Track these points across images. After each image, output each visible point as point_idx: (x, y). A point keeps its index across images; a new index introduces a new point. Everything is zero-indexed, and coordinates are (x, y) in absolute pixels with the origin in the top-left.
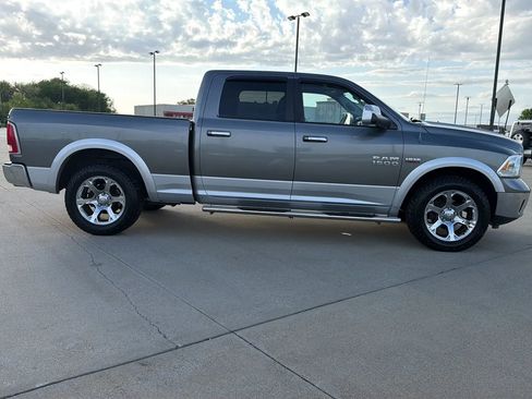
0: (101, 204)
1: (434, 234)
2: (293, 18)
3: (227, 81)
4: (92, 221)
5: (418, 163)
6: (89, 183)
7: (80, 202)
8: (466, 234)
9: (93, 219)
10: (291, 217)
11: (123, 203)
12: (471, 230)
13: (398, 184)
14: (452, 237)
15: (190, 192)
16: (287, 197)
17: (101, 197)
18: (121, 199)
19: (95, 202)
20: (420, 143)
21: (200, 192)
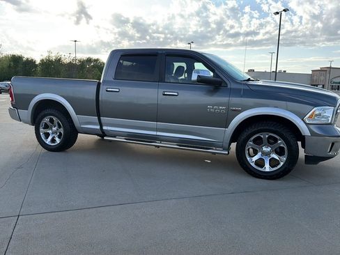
0: (53, 133)
1: (253, 165)
2: (277, 13)
3: (122, 56)
4: (47, 142)
5: (240, 112)
6: (47, 120)
7: (42, 131)
8: (279, 167)
9: (48, 141)
11: (62, 132)
12: (282, 164)
14: (267, 168)
15: (98, 127)
16: (154, 133)
17: (53, 128)
18: (62, 130)
19: (50, 132)
21: (105, 128)
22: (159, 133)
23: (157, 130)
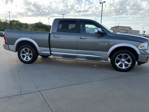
0: (27, 55)
1: (118, 66)
2: (101, 3)
4: (24, 60)
5: (113, 45)
6: (24, 50)
7: (21, 55)
9: (25, 59)
10: (76, 60)
11: (32, 55)
13: (107, 51)
15: (49, 52)
16: (75, 55)
17: (27, 53)
19: (25, 55)
20: (114, 39)
21: (52, 53)
22: (77, 55)
23: (77, 53)
